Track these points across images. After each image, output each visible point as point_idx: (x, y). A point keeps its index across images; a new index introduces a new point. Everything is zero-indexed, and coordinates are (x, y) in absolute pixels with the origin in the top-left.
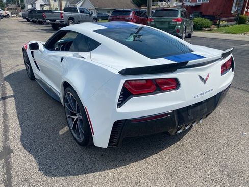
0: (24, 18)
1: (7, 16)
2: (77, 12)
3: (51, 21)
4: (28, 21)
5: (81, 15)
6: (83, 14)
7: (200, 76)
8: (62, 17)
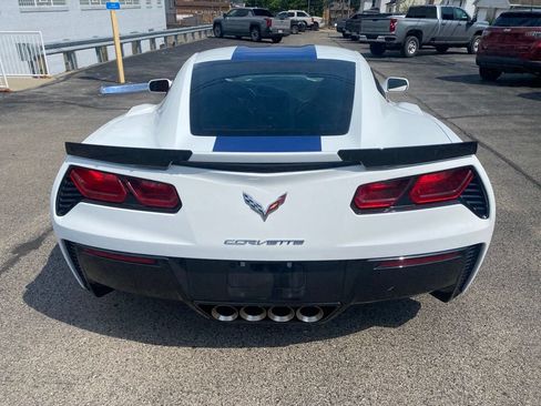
0: (339, 30)
1: (315, 26)
2: (436, 17)
3: (368, 36)
4: (345, 36)
5: (443, 24)
6: (449, 22)
7: (245, 196)
8: (392, 29)
